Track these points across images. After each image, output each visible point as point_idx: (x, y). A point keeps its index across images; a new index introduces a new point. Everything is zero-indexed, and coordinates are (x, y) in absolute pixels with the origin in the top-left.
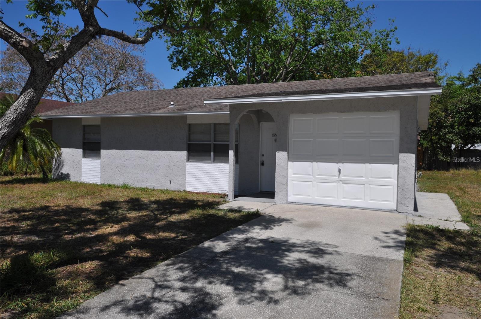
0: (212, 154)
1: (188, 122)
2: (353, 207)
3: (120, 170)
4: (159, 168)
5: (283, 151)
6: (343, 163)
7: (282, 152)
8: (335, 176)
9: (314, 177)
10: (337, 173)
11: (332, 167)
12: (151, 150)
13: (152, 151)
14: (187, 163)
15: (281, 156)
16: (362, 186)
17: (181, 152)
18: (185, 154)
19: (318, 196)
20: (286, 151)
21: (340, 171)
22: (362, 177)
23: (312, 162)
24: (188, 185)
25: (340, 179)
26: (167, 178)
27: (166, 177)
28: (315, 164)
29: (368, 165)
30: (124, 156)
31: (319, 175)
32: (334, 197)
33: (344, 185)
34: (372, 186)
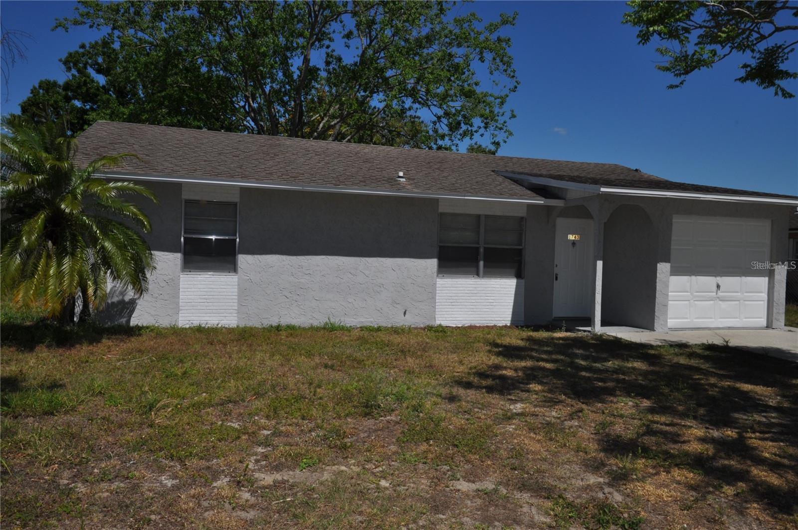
0: (481, 263)
1: (441, 209)
2: (729, 328)
3: (289, 295)
4: (382, 289)
5: (666, 262)
6: (721, 276)
7: (664, 264)
8: (713, 292)
9: (692, 294)
10: (715, 288)
11: (709, 281)
12: (365, 257)
13: (367, 259)
14: (438, 280)
15: (663, 268)
16: (737, 302)
17: (426, 260)
18: (433, 263)
19: (696, 318)
20: (669, 262)
21: (718, 286)
22: (737, 292)
23: (690, 276)
24: (440, 316)
25: (718, 296)
26: (398, 306)
27: (395, 305)
28: (693, 278)
29: (744, 278)
30: (301, 267)
31: (697, 292)
32: (711, 318)
33: (721, 302)
34: (746, 302)
